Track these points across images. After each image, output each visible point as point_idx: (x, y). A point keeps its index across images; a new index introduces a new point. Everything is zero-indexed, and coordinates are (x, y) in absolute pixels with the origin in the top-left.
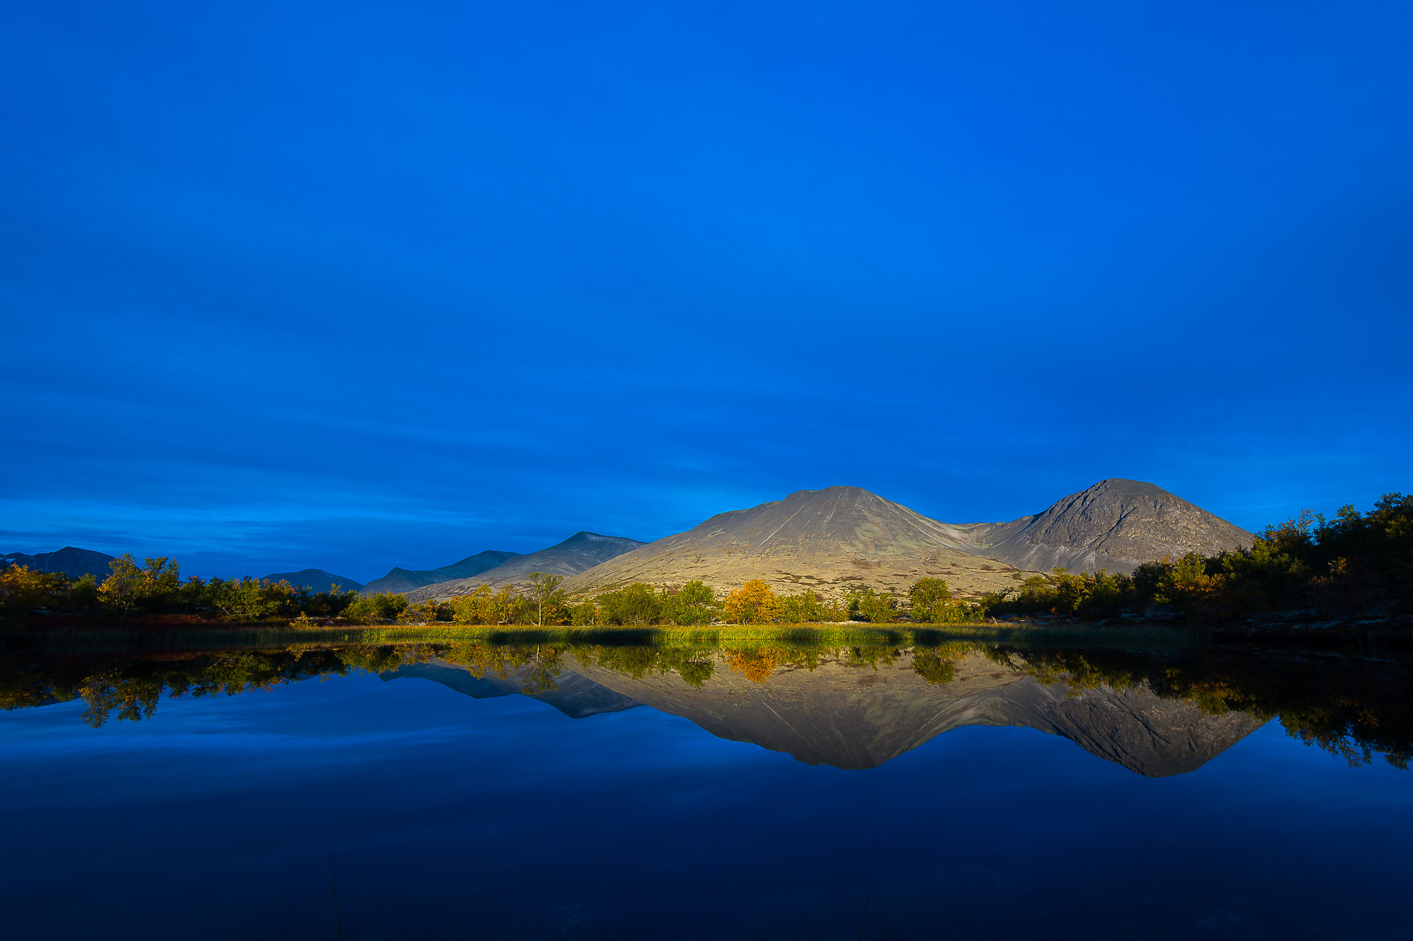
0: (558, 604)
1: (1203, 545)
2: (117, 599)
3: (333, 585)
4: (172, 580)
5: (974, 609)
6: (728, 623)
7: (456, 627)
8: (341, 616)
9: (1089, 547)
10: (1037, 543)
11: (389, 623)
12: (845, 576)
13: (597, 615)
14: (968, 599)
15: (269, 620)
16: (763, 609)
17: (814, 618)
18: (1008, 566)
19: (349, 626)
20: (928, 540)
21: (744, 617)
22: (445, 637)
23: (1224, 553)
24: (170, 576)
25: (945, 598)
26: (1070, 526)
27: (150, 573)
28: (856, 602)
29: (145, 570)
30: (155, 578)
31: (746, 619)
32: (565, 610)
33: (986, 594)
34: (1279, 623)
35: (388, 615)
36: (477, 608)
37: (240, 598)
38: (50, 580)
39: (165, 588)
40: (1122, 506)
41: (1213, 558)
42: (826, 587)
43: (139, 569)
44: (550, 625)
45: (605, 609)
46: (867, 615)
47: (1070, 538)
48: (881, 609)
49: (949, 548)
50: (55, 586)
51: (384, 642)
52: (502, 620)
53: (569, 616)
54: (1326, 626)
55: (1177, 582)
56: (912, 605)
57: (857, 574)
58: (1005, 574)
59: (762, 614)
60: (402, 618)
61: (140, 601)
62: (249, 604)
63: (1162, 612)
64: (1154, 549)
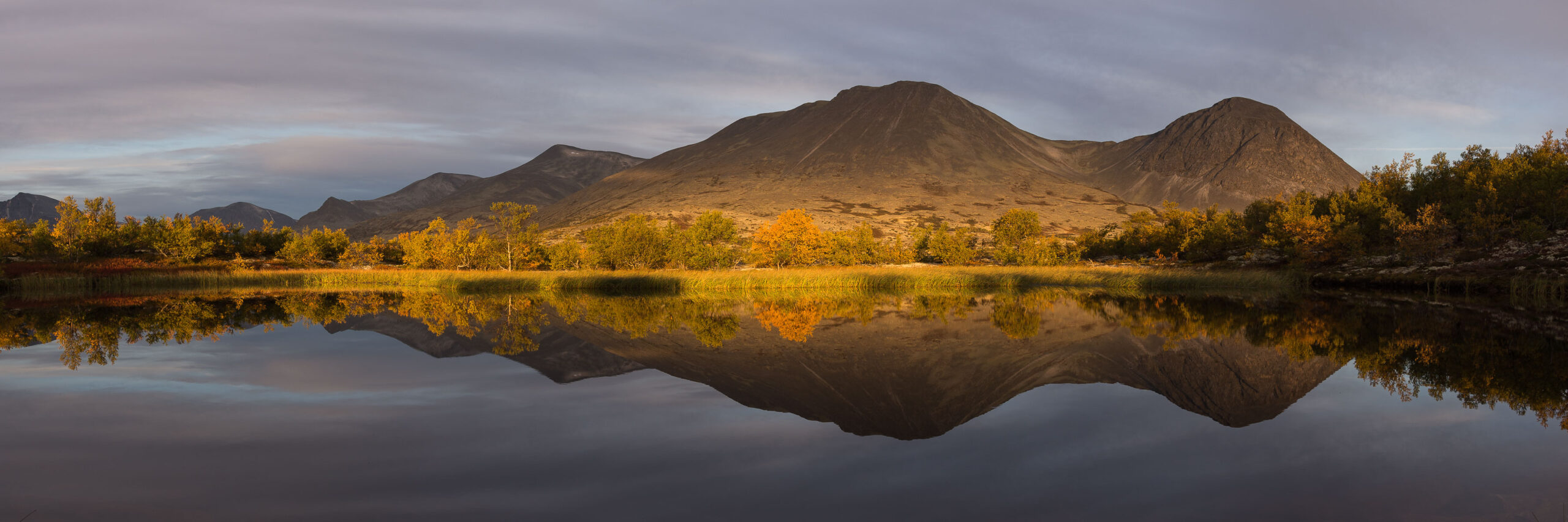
0: (530, 243)
1: (1315, 183)
2: (68, 243)
3: (265, 221)
4: (110, 222)
5: (1069, 249)
6: (758, 267)
7: (408, 272)
8: (278, 257)
9: (1204, 178)
10: (1148, 170)
11: (331, 266)
12: (912, 204)
13: (582, 257)
14: (1063, 236)
15: (205, 263)
16: (804, 249)
17: (870, 258)
18: (1113, 197)
19: (287, 269)
20: (1020, 160)
21: (779, 258)
22: (396, 284)
23: (1333, 193)
24: (108, 217)
25: (1037, 235)
26: (1187, 152)
27: (91, 215)
28: (926, 239)
29: (86, 212)
30: (96, 221)
31: (782, 261)
32: (541, 251)
33: (1087, 230)
34: (1369, 268)
35: (327, 257)
36: (430, 249)
37: (174, 238)
38: (14, 228)
39: (106, 230)
40: (1243, 131)
41: (1322, 198)
42: (886, 218)
43: (81, 212)
44: (523, 269)
45: (593, 249)
46: (938, 256)
47: (1185, 166)
48: (956, 248)
49: (1046, 172)
50: (19, 233)
51: (327, 288)
52: (462, 264)
53: (547, 259)
54: (1405, 271)
55: (1286, 223)
56: (994, 244)
57: (928, 202)
58: (1108, 207)
59: (802, 255)
60: (344, 260)
61: (87, 245)
62: (184, 245)
63: (1268, 255)
64: (1269, 184)
